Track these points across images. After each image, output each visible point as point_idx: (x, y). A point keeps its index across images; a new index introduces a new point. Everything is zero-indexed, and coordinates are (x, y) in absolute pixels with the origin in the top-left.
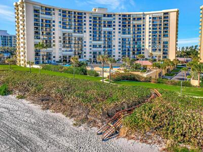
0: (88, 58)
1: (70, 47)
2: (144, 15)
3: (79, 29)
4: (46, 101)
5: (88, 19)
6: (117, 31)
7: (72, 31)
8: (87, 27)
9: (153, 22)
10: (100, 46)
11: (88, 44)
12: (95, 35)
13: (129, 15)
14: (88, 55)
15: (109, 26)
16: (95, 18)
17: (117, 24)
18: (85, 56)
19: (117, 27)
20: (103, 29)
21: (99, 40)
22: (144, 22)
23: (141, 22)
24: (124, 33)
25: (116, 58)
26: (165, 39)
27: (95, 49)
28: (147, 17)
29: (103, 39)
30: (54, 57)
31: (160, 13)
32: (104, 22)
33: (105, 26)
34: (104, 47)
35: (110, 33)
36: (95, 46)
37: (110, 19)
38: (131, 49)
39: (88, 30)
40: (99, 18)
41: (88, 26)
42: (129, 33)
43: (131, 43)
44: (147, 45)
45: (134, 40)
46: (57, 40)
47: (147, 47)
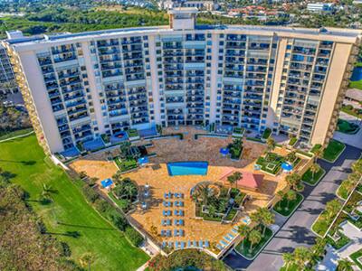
0: (158, 121)
1: (122, 106)
2: (276, 38)
3: (137, 70)
5: (152, 49)
6: (214, 68)
7: (121, 78)
8: (153, 65)
9: (294, 58)
10: (180, 100)
11: (156, 97)
12: (171, 76)
13: (243, 37)
14: (157, 115)
15: (200, 59)
16: (168, 45)
18: (152, 118)
20: (186, 66)
21: (179, 88)
22: (273, 54)
23: (266, 54)
24: (229, 74)
25: (212, 119)
27: (171, 106)
28: (283, 44)
29: (185, 85)
30: (96, 129)
32: (189, 53)
33: (189, 60)
34: (189, 99)
35: (200, 73)
36: (170, 100)
37: (199, 44)
38: (242, 106)
39: (154, 70)
40: (179, 45)
41: (153, 63)
42: (240, 75)
43: (243, 94)
44: (274, 102)
45: (249, 89)
47: (273, 105)
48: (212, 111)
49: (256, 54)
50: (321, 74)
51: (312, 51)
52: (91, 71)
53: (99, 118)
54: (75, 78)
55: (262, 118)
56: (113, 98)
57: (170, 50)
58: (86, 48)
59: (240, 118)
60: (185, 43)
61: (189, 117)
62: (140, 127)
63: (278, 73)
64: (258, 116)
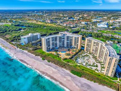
0: (58, 47)
2: (73, 36)
3: (56, 40)
7: (54, 41)
9: (75, 39)
11: (58, 44)
12: (60, 41)
14: (58, 46)
15: (64, 39)
17: (66, 38)
19: (66, 39)
20: (62, 40)
23: (72, 38)
25: (65, 47)
26: (78, 43)
31: (77, 37)
34: (62, 44)
35: (64, 40)
36: (60, 44)
39: (58, 40)
42: (69, 41)
43: (69, 43)
47: (73, 44)
48: (65, 45)
49: (70, 38)
50: (78, 40)
52: (51, 41)
53: (51, 47)
54: (49, 42)
55: (72, 46)
56: (53, 44)
57: (60, 38)
58: (51, 38)
59: (69, 46)
60: (62, 37)
61: (62, 46)
62: (56, 48)
63: (73, 41)
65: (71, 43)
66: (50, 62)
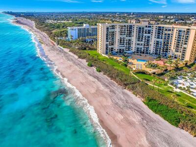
0: (133, 51)
1: (123, 44)
2: (173, 28)
3: (130, 34)
4: (112, 77)
5: (135, 29)
6: (153, 36)
7: (125, 36)
8: (135, 33)
9: (179, 33)
10: (142, 45)
11: (134, 43)
13: (163, 27)
14: (134, 49)
15: (149, 33)
16: (140, 28)
17: (154, 32)
19: (154, 34)
20: (145, 34)
21: (142, 41)
22: (172, 32)
24: (158, 38)
25: (151, 52)
26: (185, 46)
27: (138, 46)
28: (176, 29)
29: (144, 40)
30: (115, 50)
31: (184, 28)
32: (146, 31)
33: (146, 33)
34: (144, 45)
35: (149, 37)
36: (138, 44)
37: (149, 29)
38: (162, 48)
39: (135, 35)
40: (143, 28)
42: (162, 38)
43: (162, 44)
44: (173, 47)
45: (164, 43)
46: (117, 41)
47: (172, 48)
48: (152, 49)
49: (166, 32)
50: (187, 38)
51: (184, 32)
52: (117, 33)
53: (117, 47)
55: (168, 53)
56: (121, 42)
57: (140, 30)
59: (161, 52)
60: (145, 28)
61: (144, 50)
62: (127, 52)
64: (167, 52)
65: (167, 44)
66: (100, 71)
